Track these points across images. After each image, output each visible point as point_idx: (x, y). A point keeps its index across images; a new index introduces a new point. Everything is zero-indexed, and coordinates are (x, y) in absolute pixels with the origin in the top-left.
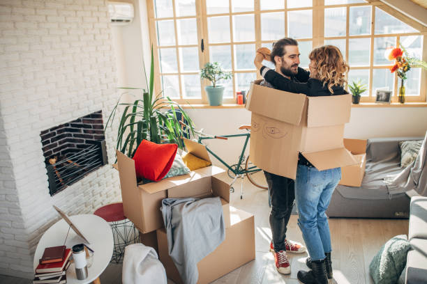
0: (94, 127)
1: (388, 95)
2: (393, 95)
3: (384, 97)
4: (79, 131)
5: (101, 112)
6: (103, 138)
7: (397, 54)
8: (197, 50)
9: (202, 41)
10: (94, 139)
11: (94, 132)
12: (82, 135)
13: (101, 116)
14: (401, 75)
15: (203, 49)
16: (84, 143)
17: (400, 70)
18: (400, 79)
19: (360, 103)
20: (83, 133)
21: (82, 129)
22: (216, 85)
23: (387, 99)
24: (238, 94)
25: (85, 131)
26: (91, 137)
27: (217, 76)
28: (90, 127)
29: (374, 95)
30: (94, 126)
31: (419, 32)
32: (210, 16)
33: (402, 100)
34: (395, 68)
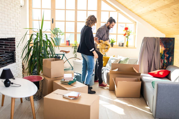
1: (123, 44)
3: (121, 45)
4: (2, 47)
5: (15, 38)
6: (15, 50)
7: (126, 29)
8: (50, 22)
9: (53, 19)
10: (9, 51)
11: (10, 48)
12: (4, 49)
13: (14, 40)
14: (127, 37)
15: (53, 22)
16: (4, 53)
17: (127, 35)
18: (126, 39)
19: (113, 47)
20: (4, 48)
21: (4, 46)
22: (58, 37)
23: (123, 46)
24: (67, 41)
25: (5, 47)
27: (59, 34)
28: (8, 45)
29: (118, 44)
30: (10, 45)
32: (57, 9)
33: (127, 46)
34: (125, 35)
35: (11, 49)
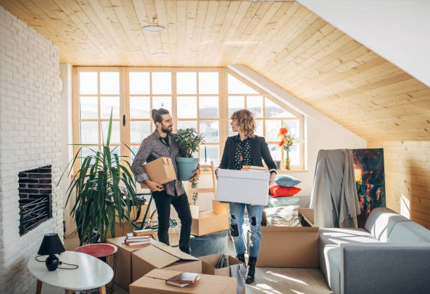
0: (41, 181)
2: (281, 164)
4: (24, 186)
5: (50, 166)
6: (50, 192)
7: (284, 131)
8: (119, 124)
9: (124, 116)
10: (39, 194)
11: (40, 186)
12: (26, 190)
13: (50, 171)
14: (287, 148)
15: (124, 124)
16: (28, 198)
17: (285, 145)
18: (285, 152)
20: (27, 188)
21: (27, 184)
25: (30, 186)
26: (37, 192)
28: (36, 181)
31: (295, 117)
32: (133, 95)
33: (287, 168)
34: (282, 143)
35: (41, 189)
